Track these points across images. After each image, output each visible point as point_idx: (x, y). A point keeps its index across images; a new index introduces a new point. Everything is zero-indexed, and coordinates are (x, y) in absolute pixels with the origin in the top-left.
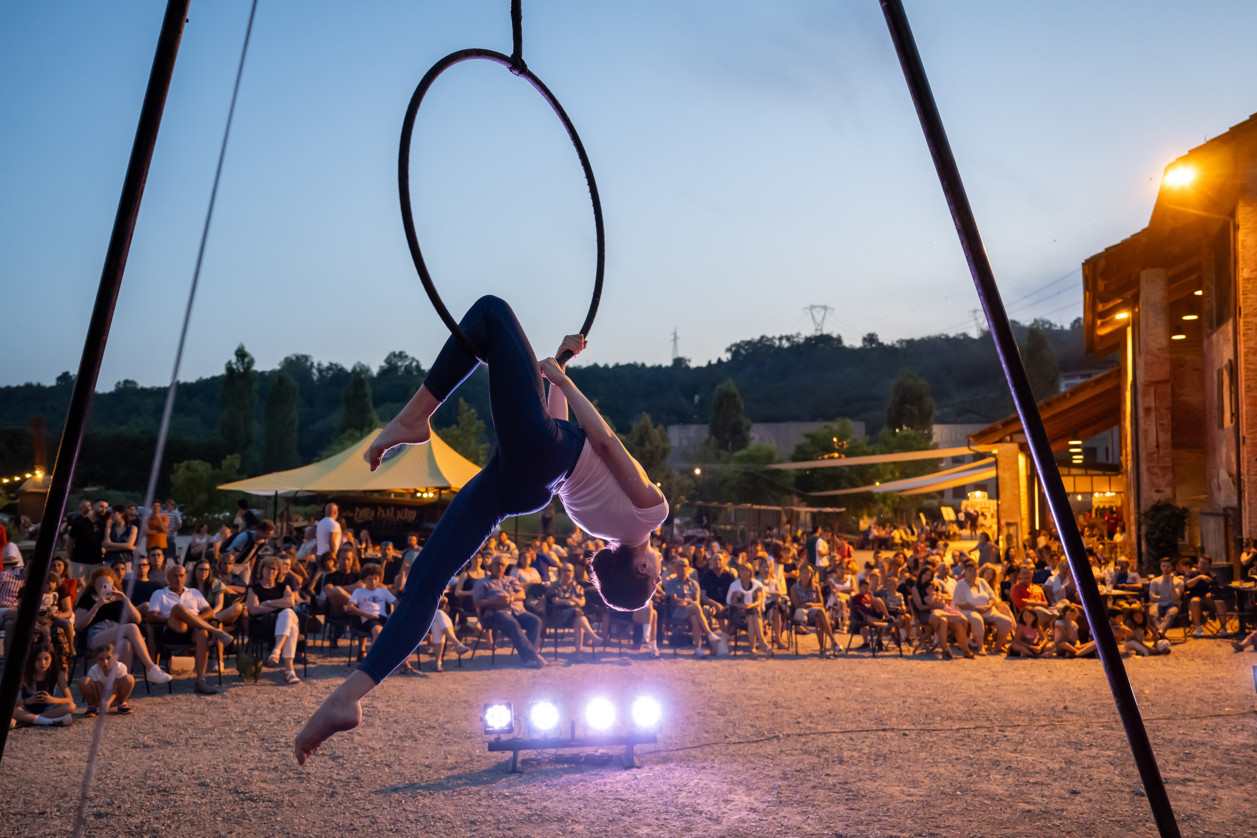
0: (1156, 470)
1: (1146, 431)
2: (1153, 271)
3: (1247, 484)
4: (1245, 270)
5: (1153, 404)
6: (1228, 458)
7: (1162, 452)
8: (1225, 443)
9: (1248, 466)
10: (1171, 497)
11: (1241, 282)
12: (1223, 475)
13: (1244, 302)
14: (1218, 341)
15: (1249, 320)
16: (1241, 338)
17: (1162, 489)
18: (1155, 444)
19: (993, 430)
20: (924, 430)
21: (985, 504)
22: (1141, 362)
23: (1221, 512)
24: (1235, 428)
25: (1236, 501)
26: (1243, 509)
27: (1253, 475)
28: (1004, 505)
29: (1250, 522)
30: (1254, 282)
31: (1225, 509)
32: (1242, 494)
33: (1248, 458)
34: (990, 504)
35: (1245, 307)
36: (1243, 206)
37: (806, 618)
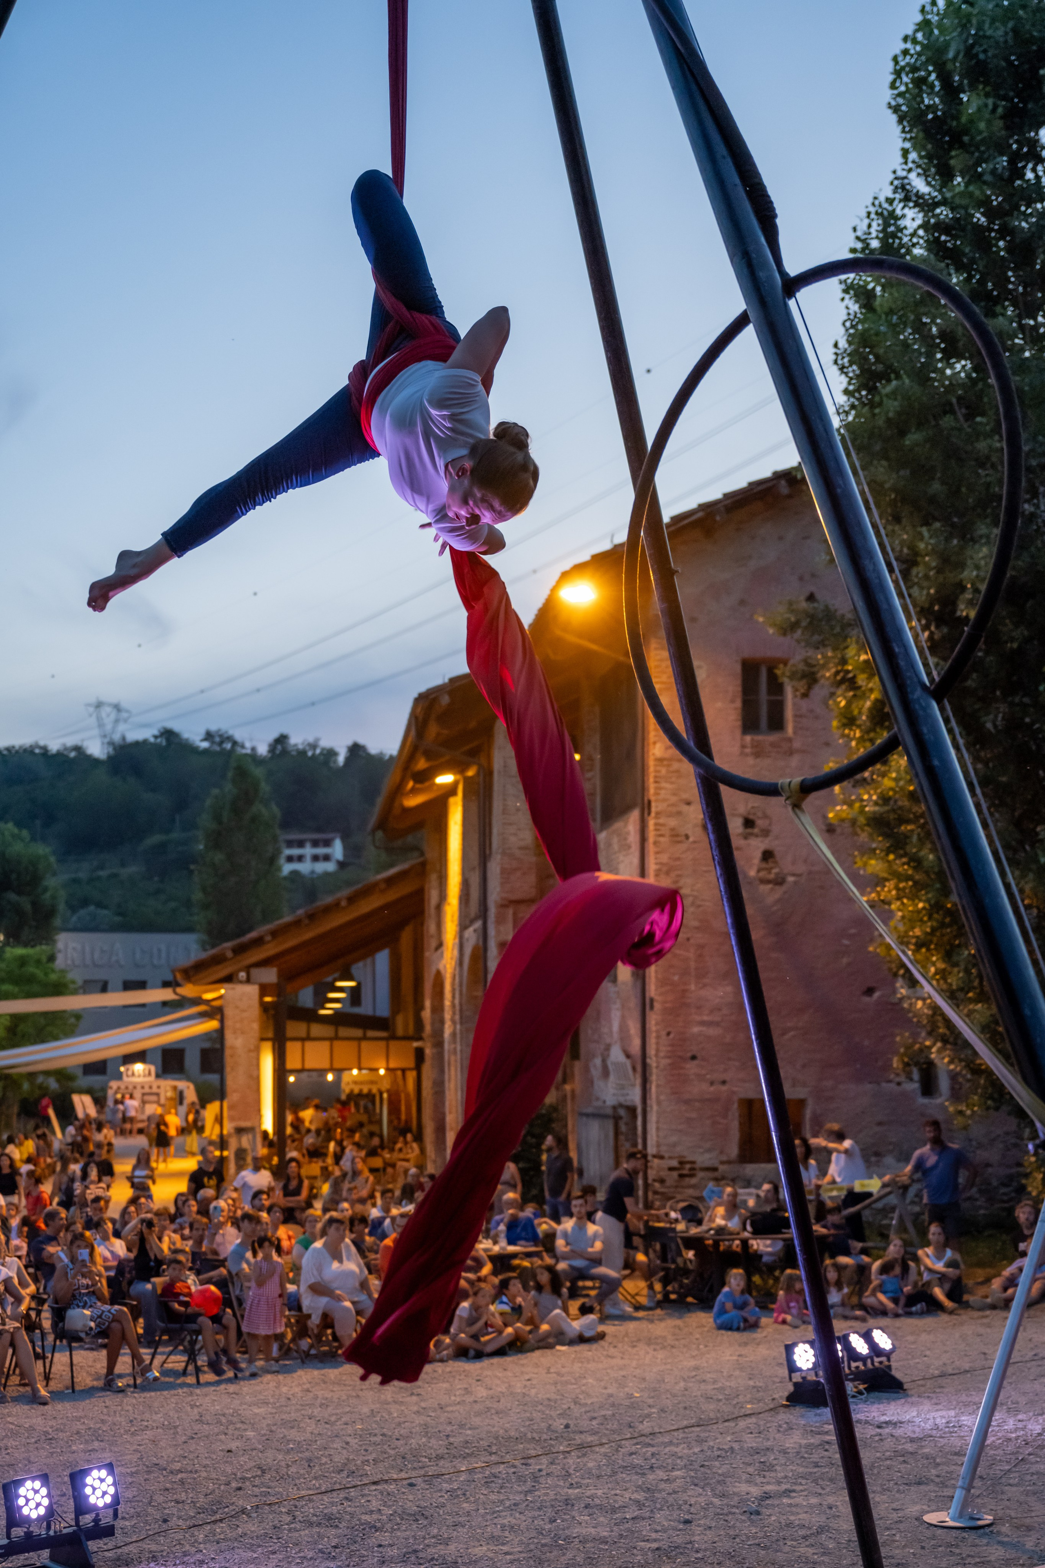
3: (654, 1071)
4: (658, 745)
6: (623, 1028)
8: (618, 1005)
9: (657, 1044)
11: (651, 764)
12: (616, 1055)
13: (657, 794)
14: (609, 845)
15: (662, 820)
16: (651, 848)
19: (217, 960)
20: (41, 944)
21: (151, 1087)
22: (494, 868)
23: (609, 1111)
24: (639, 984)
25: (635, 1096)
26: (648, 1109)
27: (664, 1057)
28: (233, 1097)
29: (658, 1129)
30: (669, 766)
31: (614, 1108)
32: (648, 1086)
33: (657, 1031)
34: (159, 1087)
35: (656, 801)
36: (656, 649)
37: (92, 1324)
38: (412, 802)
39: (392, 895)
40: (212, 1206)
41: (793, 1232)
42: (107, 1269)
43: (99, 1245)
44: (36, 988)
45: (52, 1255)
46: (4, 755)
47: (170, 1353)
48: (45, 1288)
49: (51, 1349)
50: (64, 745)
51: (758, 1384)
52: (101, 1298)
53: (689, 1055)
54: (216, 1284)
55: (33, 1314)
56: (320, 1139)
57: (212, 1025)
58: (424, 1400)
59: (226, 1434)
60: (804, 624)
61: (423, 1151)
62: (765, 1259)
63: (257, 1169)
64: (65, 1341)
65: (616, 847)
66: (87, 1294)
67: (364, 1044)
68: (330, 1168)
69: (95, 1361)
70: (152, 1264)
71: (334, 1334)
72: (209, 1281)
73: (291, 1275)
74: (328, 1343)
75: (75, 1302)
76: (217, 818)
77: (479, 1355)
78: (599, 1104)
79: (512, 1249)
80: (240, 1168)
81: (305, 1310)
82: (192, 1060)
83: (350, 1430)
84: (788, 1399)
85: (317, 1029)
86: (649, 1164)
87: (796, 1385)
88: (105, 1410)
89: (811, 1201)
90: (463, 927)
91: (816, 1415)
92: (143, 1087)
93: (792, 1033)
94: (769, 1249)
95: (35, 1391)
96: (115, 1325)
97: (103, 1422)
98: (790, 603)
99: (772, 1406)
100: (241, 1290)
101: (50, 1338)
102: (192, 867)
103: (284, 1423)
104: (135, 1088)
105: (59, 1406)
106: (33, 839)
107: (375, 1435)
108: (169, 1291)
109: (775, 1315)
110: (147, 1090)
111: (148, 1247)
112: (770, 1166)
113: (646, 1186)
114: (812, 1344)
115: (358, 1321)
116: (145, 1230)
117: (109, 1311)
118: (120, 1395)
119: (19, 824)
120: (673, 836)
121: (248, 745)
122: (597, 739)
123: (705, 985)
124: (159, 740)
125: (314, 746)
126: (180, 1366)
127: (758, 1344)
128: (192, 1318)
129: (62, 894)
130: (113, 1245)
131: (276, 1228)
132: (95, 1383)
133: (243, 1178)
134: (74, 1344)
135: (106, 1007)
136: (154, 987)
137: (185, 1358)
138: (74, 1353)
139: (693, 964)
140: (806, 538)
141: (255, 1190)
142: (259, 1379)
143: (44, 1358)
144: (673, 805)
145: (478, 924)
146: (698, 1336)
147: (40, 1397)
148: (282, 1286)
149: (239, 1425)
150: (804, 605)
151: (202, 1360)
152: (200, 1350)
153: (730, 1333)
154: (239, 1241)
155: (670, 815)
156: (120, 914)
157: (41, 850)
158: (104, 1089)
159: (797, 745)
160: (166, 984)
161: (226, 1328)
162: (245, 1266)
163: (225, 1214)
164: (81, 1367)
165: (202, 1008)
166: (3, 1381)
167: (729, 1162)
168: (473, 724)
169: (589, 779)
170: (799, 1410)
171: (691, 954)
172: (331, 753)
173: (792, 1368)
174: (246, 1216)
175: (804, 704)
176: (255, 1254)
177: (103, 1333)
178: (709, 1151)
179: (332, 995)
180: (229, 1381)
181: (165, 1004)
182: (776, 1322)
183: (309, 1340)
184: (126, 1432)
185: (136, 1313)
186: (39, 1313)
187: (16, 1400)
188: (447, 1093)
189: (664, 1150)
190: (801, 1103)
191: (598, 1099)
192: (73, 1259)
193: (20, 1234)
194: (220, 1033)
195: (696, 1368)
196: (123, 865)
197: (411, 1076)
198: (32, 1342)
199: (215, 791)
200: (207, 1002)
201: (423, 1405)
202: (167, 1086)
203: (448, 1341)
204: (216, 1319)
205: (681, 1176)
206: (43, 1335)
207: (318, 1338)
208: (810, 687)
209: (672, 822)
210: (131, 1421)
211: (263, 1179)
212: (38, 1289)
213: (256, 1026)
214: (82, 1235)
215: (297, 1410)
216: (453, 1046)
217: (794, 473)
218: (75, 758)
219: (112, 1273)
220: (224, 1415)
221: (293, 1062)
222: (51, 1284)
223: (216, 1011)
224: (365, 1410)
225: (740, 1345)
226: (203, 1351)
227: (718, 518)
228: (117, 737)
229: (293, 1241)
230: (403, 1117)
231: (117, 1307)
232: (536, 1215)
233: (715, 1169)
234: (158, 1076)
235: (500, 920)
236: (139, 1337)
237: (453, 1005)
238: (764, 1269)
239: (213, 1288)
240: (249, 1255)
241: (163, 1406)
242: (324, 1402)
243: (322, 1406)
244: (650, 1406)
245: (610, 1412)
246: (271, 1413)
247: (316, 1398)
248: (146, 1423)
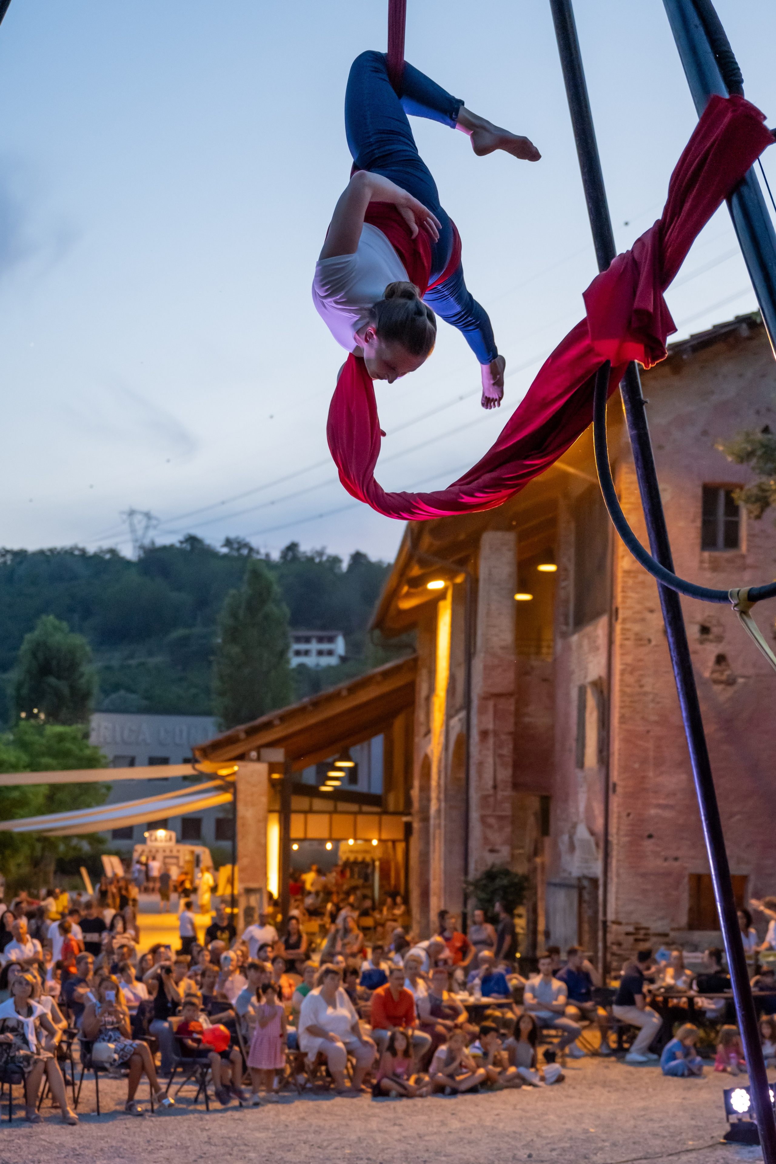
0: (492, 821)
1: (481, 764)
2: (499, 534)
3: (615, 847)
5: (491, 726)
6: (589, 809)
7: (500, 794)
8: (584, 789)
9: (619, 823)
10: (509, 859)
11: (619, 575)
12: (582, 832)
13: (623, 602)
14: (580, 646)
15: (628, 626)
16: (617, 650)
17: (497, 847)
18: (491, 783)
19: (231, 741)
20: (77, 722)
21: (171, 851)
22: (478, 664)
23: (575, 882)
24: (604, 770)
25: (597, 869)
26: (609, 880)
27: (626, 835)
28: (243, 861)
29: (617, 899)
30: (635, 577)
31: (579, 879)
32: (609, 860)
33: (619, 813)
34: (178, 851)
35: (623, 608)
36: (627, 473)
37: (116, 1056)
38: (406, 604)
39: (387, 687)
40: (223, 956)
41: (734, 992)
42: (130, 1008)
43: (123, 988)
44: (71, 761)
45: (82, 996)
46: (47, 556)
47: (184, 1084)
48: (75, 1024)
49: (79, 1077)
50: (100, 548)
51: (699, 1124)
52: (124, 1034)
53: (647, 834)
54: (226, 1024)
55: (64, 1046)
56: (320, 899)
57: (226, 797)
58: (404, 1130)
59: (231, 1154)
60: (759, 453)
61: (408, 912)
62: (709, 1015)
63: (263, 924)
64: (92, 1071)
65: (586, 648)
66: (112, 1030)
67: (360, 818)
68: (328, 926)
69: (118, 1088)
70: (169, 1005)
71: (328, 1071)
72: (219, 1021)
73: (291, 1018)
74: (321, 1078)
75: (102, 1036)
76: (234, 615)
77: (454, 1092)
78: (566, 875)
79: (485, 1000)
80: (248, 923)
81: (302, 1049)
82: (208, 828)
83: (339, 1154)
84: (727, 1137)
85: (318, 804)
86: (609, 929)
87: (733, 1125)
88: (126, 1131)
89: (750, 965)
90: (449, 716)
91: (749, 1152)
92: (164, 851)
93: (738, 817)
94: (713, 1007)
95: (65, 1113)
96: (136, 1058)
97: (124, 1141)
98: (748, 434)
99: (710, 1143)
100: (247, 1030)
101: (79, 1068)
102: (212, 658)
103: (282, 1147)
104: (157, 851)
105: (86, 1127)
106: (72, 630)
107: (362, 1159)
108: (184, 1029)
109: (716, 1064)
110: (168, 853)
111: (166, 990)
112: (714, 934)
113: (605, 948)
114: (747, 1089)
115: (349, 1060)
116: (164, 976)
117: (131, 1045)
118: (140, 1118)
119: (59, 617)
120: (636, 640)
121: (263, 551)
122: (572, 552)
123: (662, 773)
124: (184, 545)
125: (321, 554)
126: (192, 1095)
127: (701, 1089)
128: (204, 1053)
129: (96, 679)
130: (135, 988)
131: (279, 977)
132: (118, 1108)
133: (250, 932)
134: (100, 1074)
135: (133, 780)
136: (176, 763)
137: (196, 1088)
138: (100, 1081)
139: (651, 754)
140: (763, 376)
141: (261, 942)
142: (261, 1108)
143: (73, 1084)
144: (638, 612)
145: (462, 714)
146: (647, 1080)
147: (69, 1118)
148: (283, 1027)
149: (242, 1147)
150: (759, 436)
151: (211, 1090)
152: (210, 1081)
153: (675, 1078)
154: (245, 987)
155: (635, 621)
156: (146, 698)
157: (78, 640)
158: (130, 852)
159: (749, 561)
160: (186, 761)
161: (232, 1062)
162: (251, 1009)
163: (234, 963)
164: (106, 1094)
165: (218, 782)
166: (37, 1103)
167: (679, 929)
168: (462, 537)
169: (564, 588)
170: (735, 1147)
171: (650, 745)
172: (336, 560)
173: (729, 1111)
174: (253, 966)
175: (757, 525)
176: (259, 999)
177: (126, 1064)
178: (662, 918)
179: (332, 774)
180: (235, 1109)
181: (185, 778)
182: (717, 1070)
183: (305, 1075)
184: (144, 1150)
185: (154, 1047)
186: (69, 1045)
187: (49, 1120)
188: (432, 861)
189: (622, 918)
190: (744, 879)
191: (564, 871)
192: (101, 999)
193: (54, 976)
194: (233, 805)
195: (645, 1109)
196: (151, 654)
197: (400, 847)
198: (63, 1070)
199: (233, 591)
200: (222, 777)
201: (404, 1134)
202: (185, 851)
203: (427, 1078)
204: (225, 1055)
205: (636, 940)
206: (73, 1065)
207: (314, 1073)
208: (762, 510)
209: (637, 628)
210: (149, 1141)
211: (268, 934)
212: (69, 1025)
213: (264, 800)
214: (108, 978)
215: (294, 1136)
216: (437, 822)
217: (754, 317)
218: (110, 559)
219: (134, 1013)
220: (229, 1138)
221: (296, 832)
222: (81, 1020)
223: (229, 786)
224: (353, 1137)
225: (684, 1089)
226: (212, 1082)
227: (685, 357)
228: (147, 542)
229: (294, 989)
230: (393, 882)
231: (138, 1042)
232: (508, 971)
233: (666, 935)
234: (178, 841)
235: (482, 711)
236: (157, 1068)
237: (439, 785)
238: (708, 1023)
239: (222, 1027)
240: (254, 999)
241: (176, 1129)
242: (317, 1129)
243: (315, 1132)
244: (603, 1141)
245: (568, 1145)
246: (271, 1138)
247: (310, 1125)
248: (161, 1144)
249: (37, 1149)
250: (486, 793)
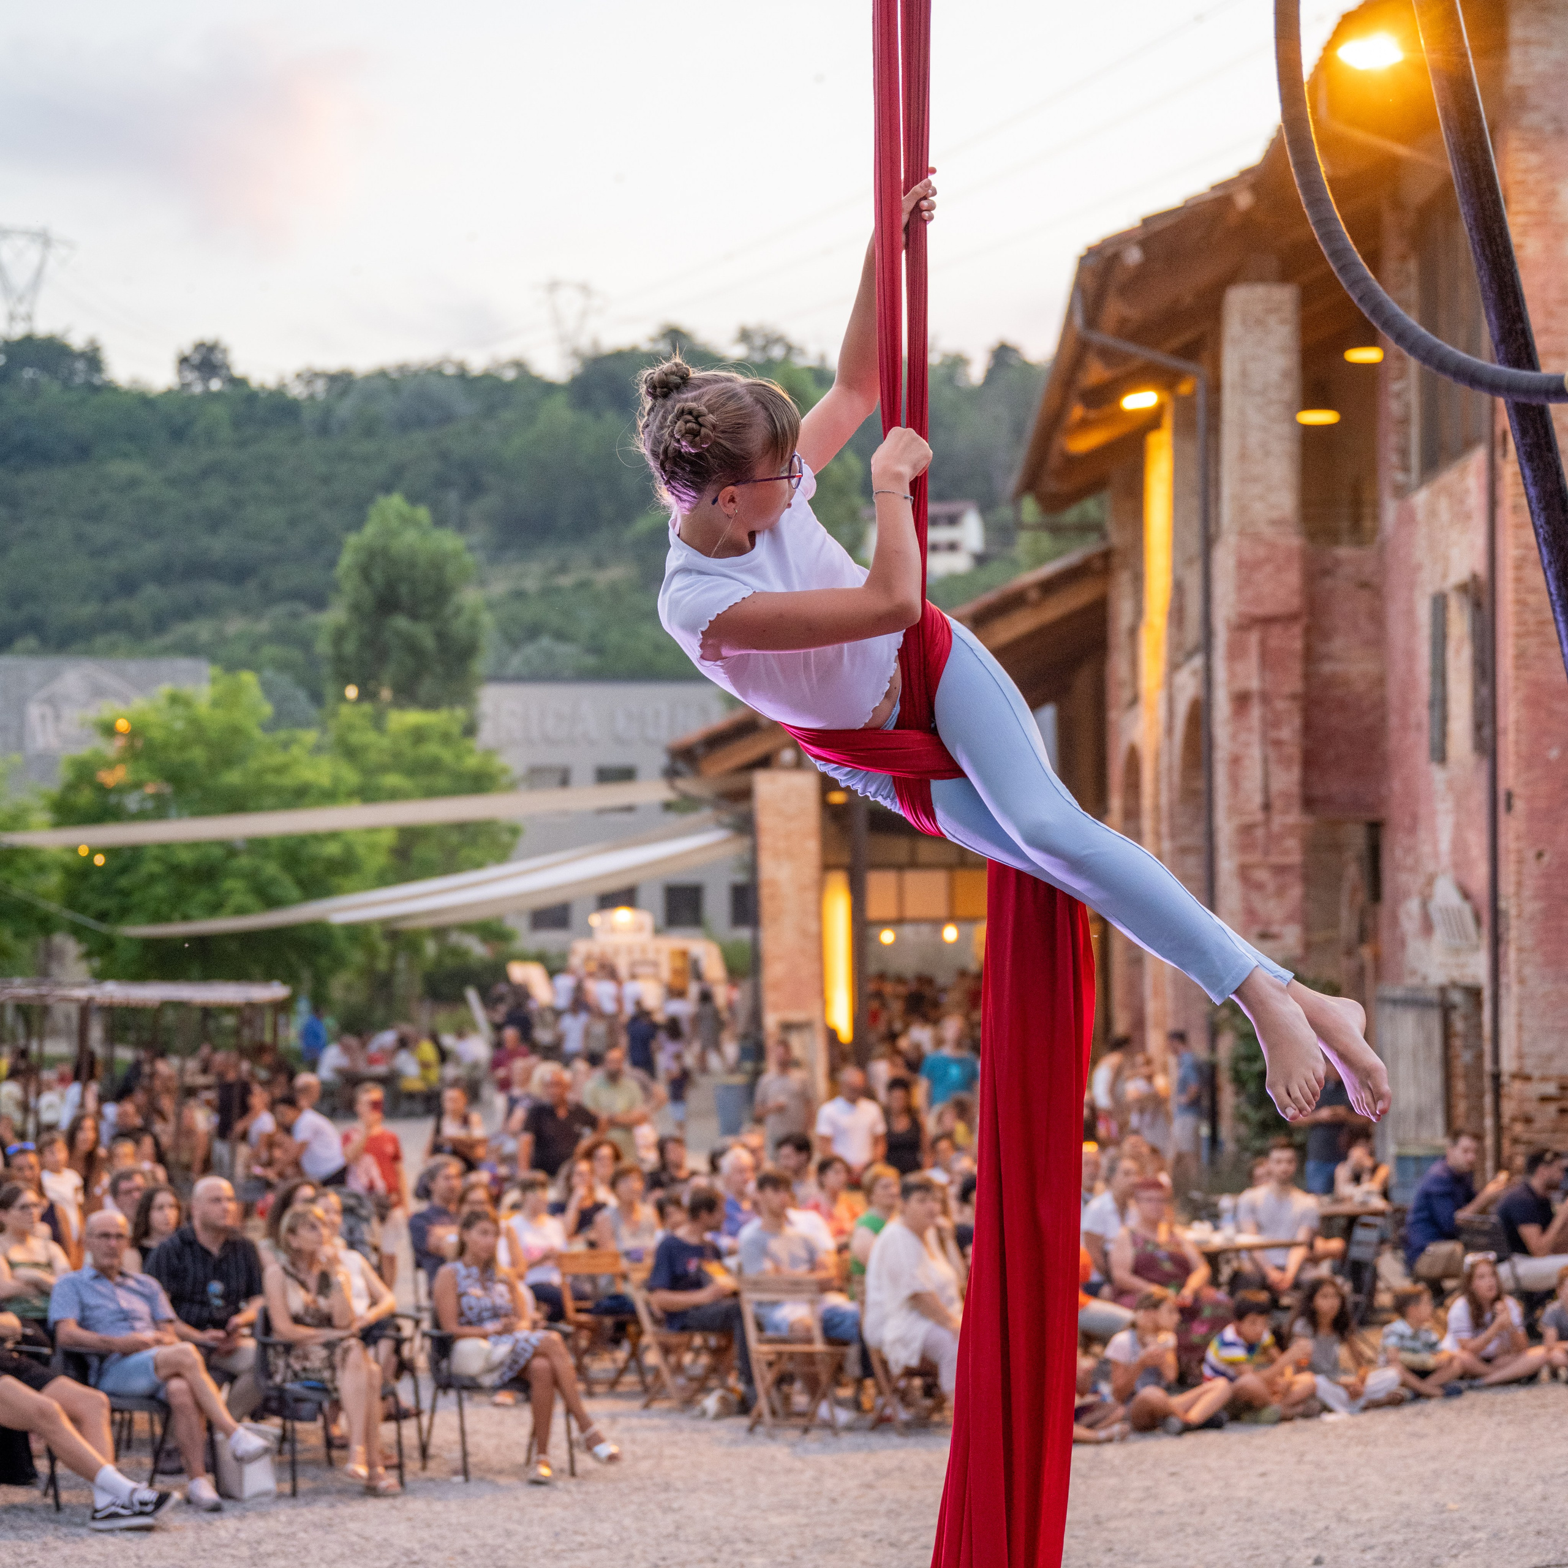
2: (1262, 291)
3: (1514, 923)
5: (1255, 683)
6: (1459, 847)
7: (1277, 820)
8: (1448, 804)
9: (1519, 874)
12: (1447, 894)
14: (1433, 512)
18: (1258, 798)
19: (745, 730)
20: (453, 705)
21: (644, 947)
22: (1225, 558)
23: (1435, 996)
24: (1485, 766)
25: (1480, 969)
26: (1503, 991)
27: (1536, 897)
28: (775, 968)
29: (1520, 1027)
31: (1444, 989)
32: (1503, 950)
33: (1520, 851)
34: (656, 950)
38: (1082, 443)
39: (1050, 611)
64: (452, 1394)
65: (1444, 515)
78: (1416, 982)
82: (717, 905)
86: (1505, 1090)
88: (515, 1514)
90: (1173, 667)
92: (631, 951)
96: (539, 1363)
97: (509, 1534)
106: (439, 523)
117: (527, 1341)
118: (544, 1487)
134: (468, 1398)
138: (467, 1410)
145: (1198, 661)
149: (741, 1545)
169: (1398, 395)
184: (546, 1553)
189: (1531, 1065)
191: (1415, 973)
194: (751, 857)
196: (599, 563)
202: (670, 948)
205: (1563, 1112)
210: (557, 1534)
213: (812, 846)
221: (881, 905)
231: (544, 1336)
234: (657, 931)
235: (1235, 653)
237: (1157, 808)
241: (615, 1509)
242: (894, 1506)
243: (889, 1513)
244: (1475, 1528)
245: (1399, 1538)
246: (799, 1526)
247: (882, 1499)
248: (580, 1539)
249: (339, 1551)
250: (1247, 819)
